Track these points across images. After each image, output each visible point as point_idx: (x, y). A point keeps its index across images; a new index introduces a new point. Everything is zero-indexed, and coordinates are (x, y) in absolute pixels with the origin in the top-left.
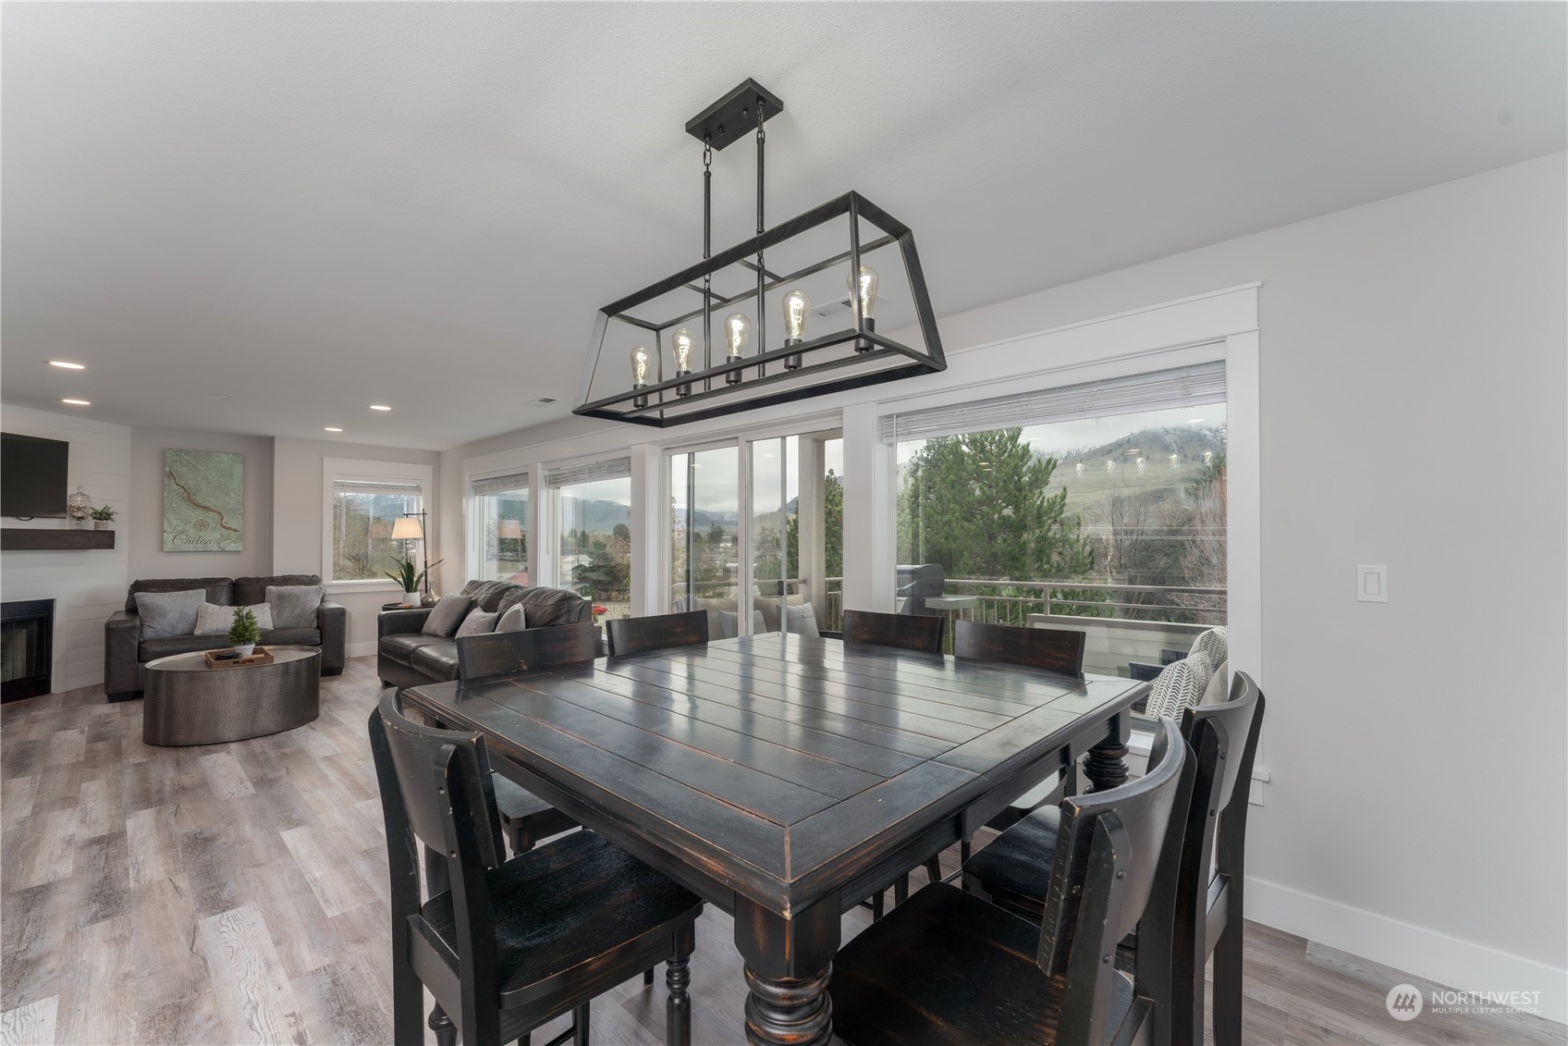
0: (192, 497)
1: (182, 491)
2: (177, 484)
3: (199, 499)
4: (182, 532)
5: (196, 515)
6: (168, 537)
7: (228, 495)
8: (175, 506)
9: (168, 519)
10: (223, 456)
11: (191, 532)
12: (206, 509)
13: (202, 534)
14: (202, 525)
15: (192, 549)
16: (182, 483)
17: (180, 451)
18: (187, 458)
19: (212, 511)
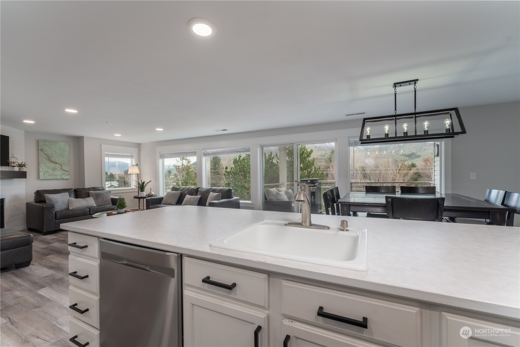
0: (50, 158)
1: (46, 156)
2: (44, 154)
3: (53, 159)
4: (47, 172)
5: (52, 165)
6: (41, 174)
7: (64, 158)
8: (44, 162)
9: (41, 167)
10: (61, 143)
11: (50, 172)
12: (56, 163)
13: (54, 172)
14: (54, 169)
15: (51, 178)
16: (46, 153)
17: (45, 141)
18: (48, 144)
19: (58, 164)
